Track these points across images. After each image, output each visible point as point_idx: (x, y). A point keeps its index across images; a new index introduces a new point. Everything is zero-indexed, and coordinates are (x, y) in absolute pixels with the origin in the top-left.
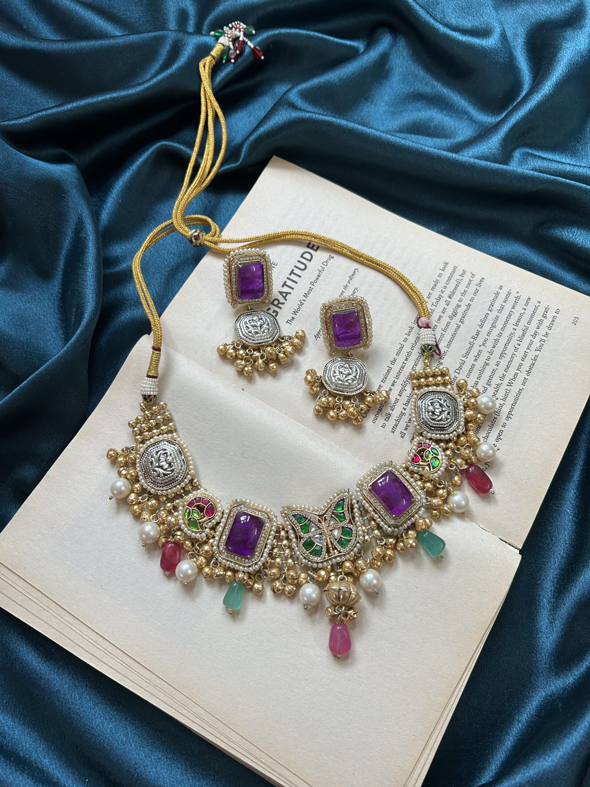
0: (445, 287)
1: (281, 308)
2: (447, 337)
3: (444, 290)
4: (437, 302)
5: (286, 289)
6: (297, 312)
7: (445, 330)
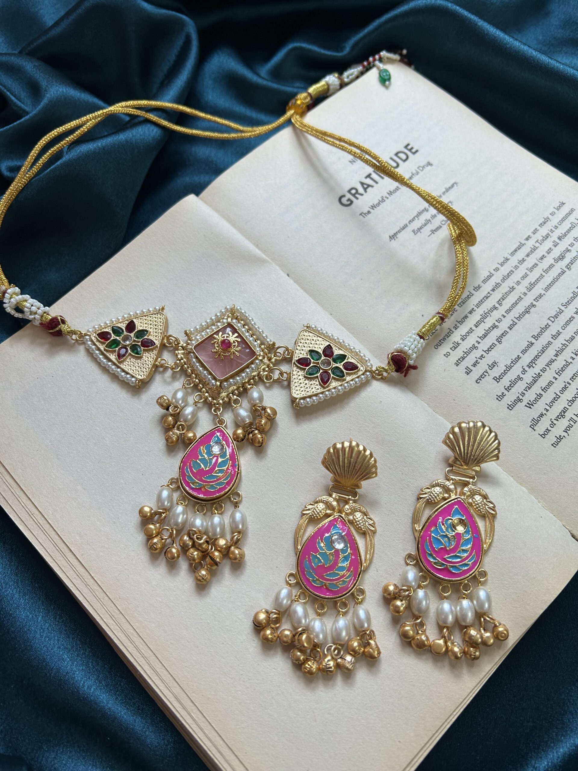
0: (556, 227)
1: (357, 198)
2: (548, 279)
3: (554, 229)
4: (543, 240)
5: (368, 181)
6: (376, 207)
7: (546, 271)
